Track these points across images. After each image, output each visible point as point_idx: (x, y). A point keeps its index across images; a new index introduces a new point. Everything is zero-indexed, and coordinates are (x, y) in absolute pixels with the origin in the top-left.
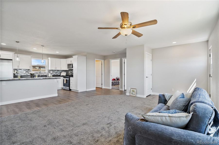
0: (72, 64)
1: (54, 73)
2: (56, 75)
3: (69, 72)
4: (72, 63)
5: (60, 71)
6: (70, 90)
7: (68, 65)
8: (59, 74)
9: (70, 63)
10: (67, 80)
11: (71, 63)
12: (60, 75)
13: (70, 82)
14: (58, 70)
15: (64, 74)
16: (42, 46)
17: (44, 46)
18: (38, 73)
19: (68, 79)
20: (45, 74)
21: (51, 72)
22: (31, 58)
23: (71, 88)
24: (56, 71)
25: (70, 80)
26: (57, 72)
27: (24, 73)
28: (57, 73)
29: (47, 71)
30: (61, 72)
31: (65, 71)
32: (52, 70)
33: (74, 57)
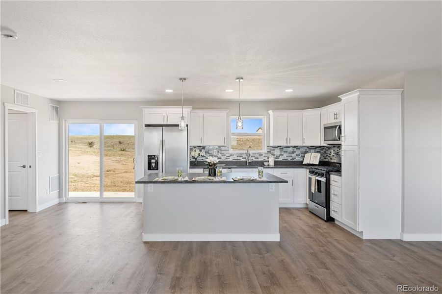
0: (340, 128)
1: (285, 155)
2: (289, 160)
3: (332, 151)
4: (338, 120)
5: (303, 150)
6: (330, 220)
7: (325, 128)
8: (298, 159)
9: (331, 121)
10: (319, 182)
11: (335, 121)
12: (301, 160)
13: (332, 192)
14: (295, 147)
15: (313, 158)
16: (239, 79)
17: (242, 78)
18: (244, 156)
19: (323, 179)
20: (261, 159)
21: (277, 152)
22: (228, 116)
23: (333, 215)
24: (291, 150)
25: (332, 182)
26: (293, 153)
27: (214, 154)
28: (292, 155)
29: (264, 150)
30: (306, 152)
31: (318, 150)
32: (278, 146)
33: (344, 98)
